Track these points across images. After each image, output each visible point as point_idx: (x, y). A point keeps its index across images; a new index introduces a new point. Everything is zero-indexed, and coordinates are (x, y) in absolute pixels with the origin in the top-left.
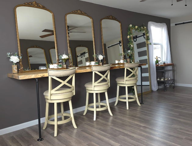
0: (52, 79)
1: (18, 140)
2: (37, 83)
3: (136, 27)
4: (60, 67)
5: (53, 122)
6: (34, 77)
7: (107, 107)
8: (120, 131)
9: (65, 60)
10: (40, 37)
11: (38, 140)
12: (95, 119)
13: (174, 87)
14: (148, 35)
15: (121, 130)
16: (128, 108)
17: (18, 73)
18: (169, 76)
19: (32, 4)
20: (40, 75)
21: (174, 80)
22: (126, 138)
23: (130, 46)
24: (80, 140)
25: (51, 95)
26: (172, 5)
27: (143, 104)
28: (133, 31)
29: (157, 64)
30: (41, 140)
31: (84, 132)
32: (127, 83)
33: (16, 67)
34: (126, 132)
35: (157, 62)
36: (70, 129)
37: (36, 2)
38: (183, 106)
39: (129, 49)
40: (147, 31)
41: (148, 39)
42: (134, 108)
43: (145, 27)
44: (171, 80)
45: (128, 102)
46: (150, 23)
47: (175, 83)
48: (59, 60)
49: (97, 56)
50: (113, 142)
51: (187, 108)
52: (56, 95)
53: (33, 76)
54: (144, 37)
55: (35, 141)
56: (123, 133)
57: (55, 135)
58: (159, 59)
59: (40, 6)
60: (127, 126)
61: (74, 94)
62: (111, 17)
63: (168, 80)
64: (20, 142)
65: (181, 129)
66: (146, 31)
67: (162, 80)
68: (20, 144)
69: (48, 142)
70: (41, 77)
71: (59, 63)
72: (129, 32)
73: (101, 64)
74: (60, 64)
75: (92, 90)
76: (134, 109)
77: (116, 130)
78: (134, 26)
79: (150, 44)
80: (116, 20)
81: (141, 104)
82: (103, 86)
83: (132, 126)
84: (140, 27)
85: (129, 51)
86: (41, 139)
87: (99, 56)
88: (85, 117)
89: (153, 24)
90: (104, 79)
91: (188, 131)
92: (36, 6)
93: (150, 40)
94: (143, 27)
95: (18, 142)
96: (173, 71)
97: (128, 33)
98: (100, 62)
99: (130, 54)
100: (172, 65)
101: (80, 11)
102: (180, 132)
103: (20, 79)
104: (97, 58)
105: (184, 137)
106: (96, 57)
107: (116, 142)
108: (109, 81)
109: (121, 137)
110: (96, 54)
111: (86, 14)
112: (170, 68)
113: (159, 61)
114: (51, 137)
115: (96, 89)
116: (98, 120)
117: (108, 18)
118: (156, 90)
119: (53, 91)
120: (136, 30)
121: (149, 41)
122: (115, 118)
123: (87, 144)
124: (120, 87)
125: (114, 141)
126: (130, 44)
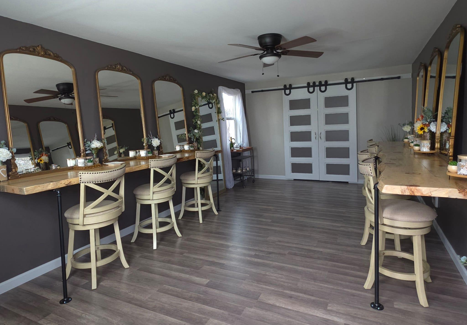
0: (87, 188)
1: (16, 311)
2: (59, 197)
3: (204, 94)
4: (90, 164)
5: (89, 264)
6: (53, 186)
7: (173, 224)
8: (201, 260)
9: (96, 151)
10: (25, 101)
11: (62, 302)
12: (155, 247)
13: (254, 181)
14: (219, 106)
15: (202, 257)
16: (201, 221)
17: (8, 179)
18: (247, 164)
19: (34, 49)
20: (62, 184)
21: (253, 171)
22: (214, 268)
23: (197, 122)
24: (143, 287)
25: (84, 216)
26: (263, 74)
27: (220, 212)
28: (200, 99)
29: (232, 148)
30: (68, 301)
31: (145, 271)
32: (200, 181)
33: (5, 170)
34: (211, 259)
35: (232, 144)
36: (116, 271)
37: (42, 47)
38: (273, 208)
39: (195, 128)
40: (218, 101)
41: (219, 111)
42: (209, 220)
43: (215, 95)
44: (250, 171)
45: (202, 211)
46: (220, 88)
47: (255, 175)
48: (86, 151)
49: (150, 141)
50: (198, 278)
51: (279, 211)
52: (93, 215)
53: (51, 186)
54: (209, 106)
55: (58, 305)
56: (207, 261)
57: (94, 286)
58: (233, 141)
59: (50, 55)
60: (208, 250)
61: (123, 210)
62: (168, 77)
63: (247, 172)
64: (23, 314)
65: (280, 241)
66: (216, 101)
67: (239, 171)
68: (25, 318)
69: (83, 301)
70: (64, 186)
71: (87, 155)
72: (195, 101)
73: (156, 152)
74: (88, 158)
75: (149, 200)
76: (210, 222)
77: (194, 258)
78: (200, 92)
79: (222, 120)
80: (175, 83)
81: (218, 211)
82: (167, 190)
83: (217, 249)
84: (208, 93)
85: (196, 131)
86: (66, 299)
87: (153, 139)
88: (135, 247)
89: (225, 90)
90: (168, 179)
91: (288, 243)
92: (42, 53)
93: (222, 114)
94: (213, 95)
95: (17, 316)
96: (252, 157)
97: (193, 102)
98: (154, 150)
99: (197, 136)
100: (251, 149)
101: (120, 65)
102: (280, 245)
103: (26, 193)
104: (149, 144)
105: (286, 252)
106: (148, 142)
107: (202, 278)
108: (175, 181)
109: (206, 268)
110: (147, 136)
111: (130, 71)
112: (247, 154)
113: (234, 143)
114: (87, 292)
115: (156, 196)
116: (160, 246)
117: (163, 78)
118: (232, 187)
119: (89, 210)
120: (203, 98)
121: (221, 116)
122: (188, 240)
123: (157, 290)
124: (187, 189)
125: (197, 276)
126: (196, 120)
